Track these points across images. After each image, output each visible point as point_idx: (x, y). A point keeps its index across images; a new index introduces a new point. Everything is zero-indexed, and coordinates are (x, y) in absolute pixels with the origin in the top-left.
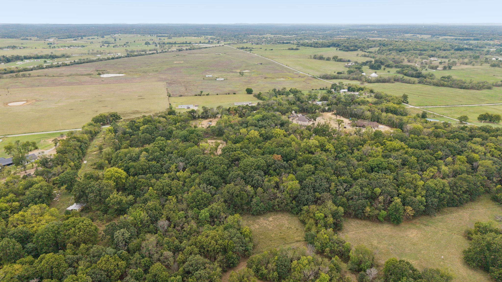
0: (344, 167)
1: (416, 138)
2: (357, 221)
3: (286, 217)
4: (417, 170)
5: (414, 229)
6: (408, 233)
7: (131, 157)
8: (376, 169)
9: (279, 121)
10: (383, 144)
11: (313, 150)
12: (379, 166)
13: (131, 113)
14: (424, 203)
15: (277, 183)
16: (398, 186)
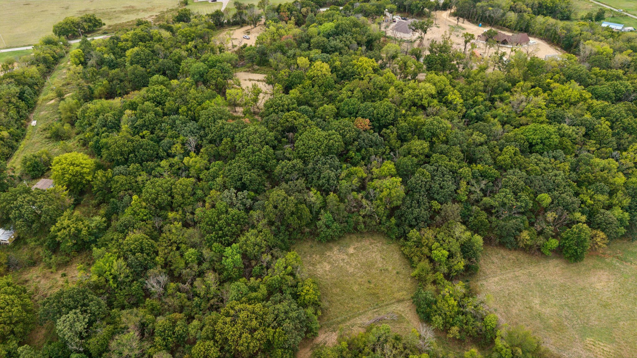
0: (481, 144)
1: (602, 76)
2: (502, 251)
3: (378, 244)
4: (611, 149)
5: (602, 268)
6: (593, 279)
7: (106, 121)
8: (538, 147)
9: (364, 38)
10: (547, 88)
11: (425, 102)
12: (544, 141)
13: (122, 12)
14: (625, 223)
15: (363, 180)
16: (580, 184)
